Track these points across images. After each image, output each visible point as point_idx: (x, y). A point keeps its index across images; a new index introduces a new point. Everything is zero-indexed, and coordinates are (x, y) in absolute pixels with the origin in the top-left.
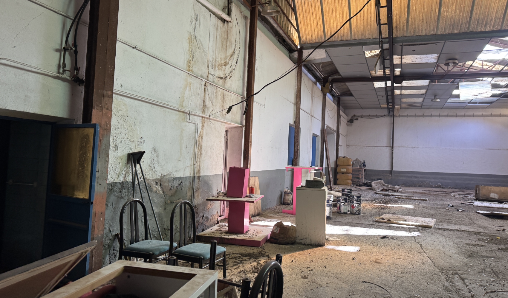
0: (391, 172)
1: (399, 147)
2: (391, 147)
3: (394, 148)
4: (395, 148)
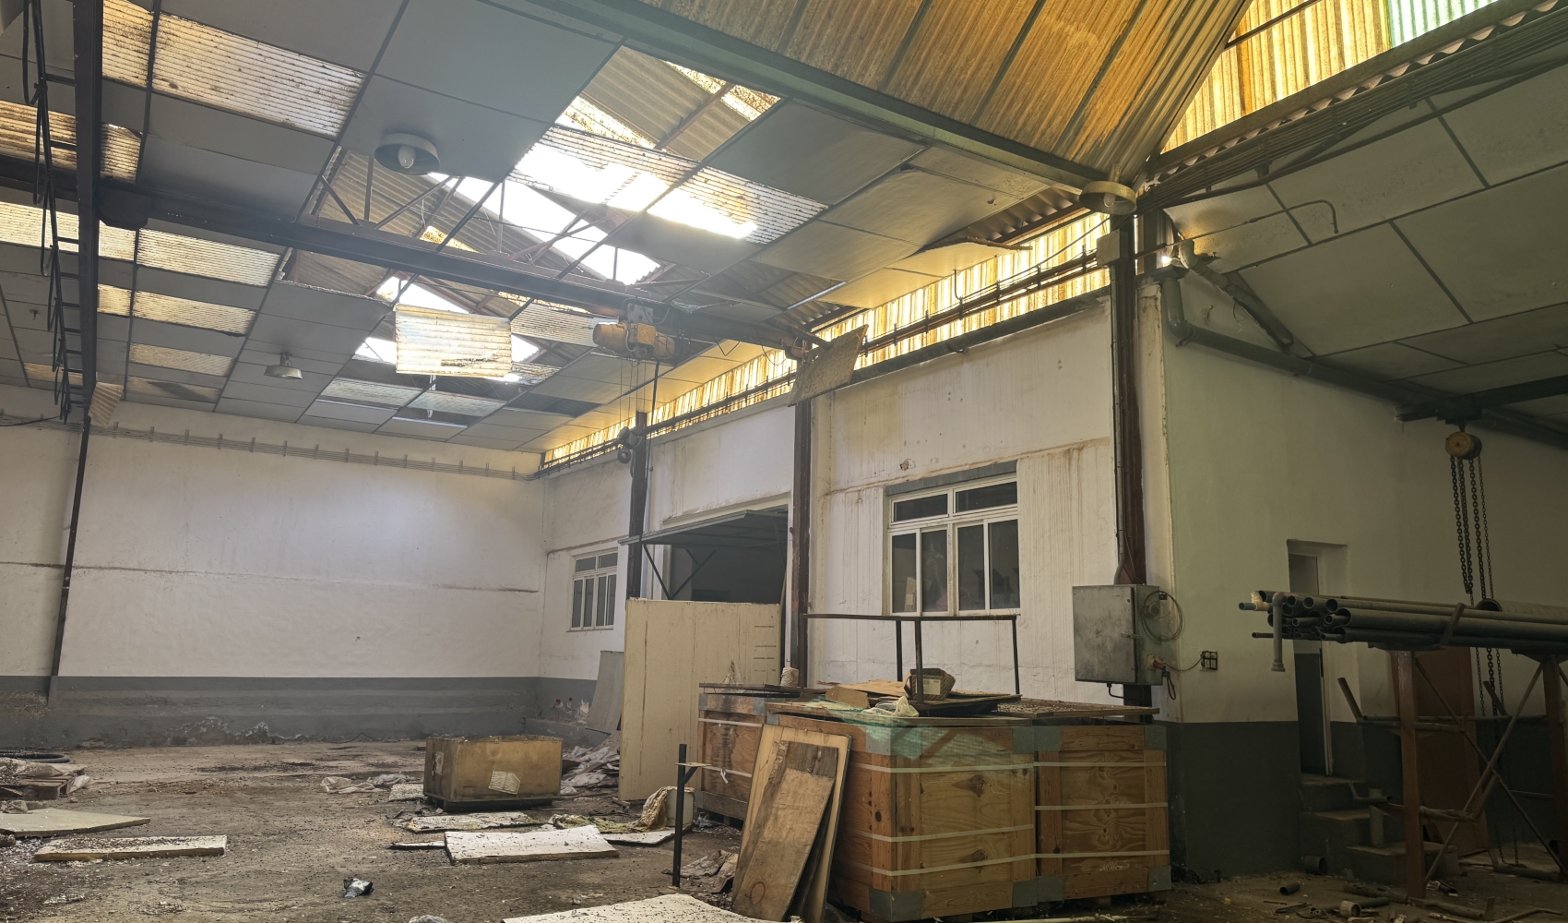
0: (46, 684)
1: (101, 568)
2: (58, 566)
3: (74, 572)
4: (80, 571)
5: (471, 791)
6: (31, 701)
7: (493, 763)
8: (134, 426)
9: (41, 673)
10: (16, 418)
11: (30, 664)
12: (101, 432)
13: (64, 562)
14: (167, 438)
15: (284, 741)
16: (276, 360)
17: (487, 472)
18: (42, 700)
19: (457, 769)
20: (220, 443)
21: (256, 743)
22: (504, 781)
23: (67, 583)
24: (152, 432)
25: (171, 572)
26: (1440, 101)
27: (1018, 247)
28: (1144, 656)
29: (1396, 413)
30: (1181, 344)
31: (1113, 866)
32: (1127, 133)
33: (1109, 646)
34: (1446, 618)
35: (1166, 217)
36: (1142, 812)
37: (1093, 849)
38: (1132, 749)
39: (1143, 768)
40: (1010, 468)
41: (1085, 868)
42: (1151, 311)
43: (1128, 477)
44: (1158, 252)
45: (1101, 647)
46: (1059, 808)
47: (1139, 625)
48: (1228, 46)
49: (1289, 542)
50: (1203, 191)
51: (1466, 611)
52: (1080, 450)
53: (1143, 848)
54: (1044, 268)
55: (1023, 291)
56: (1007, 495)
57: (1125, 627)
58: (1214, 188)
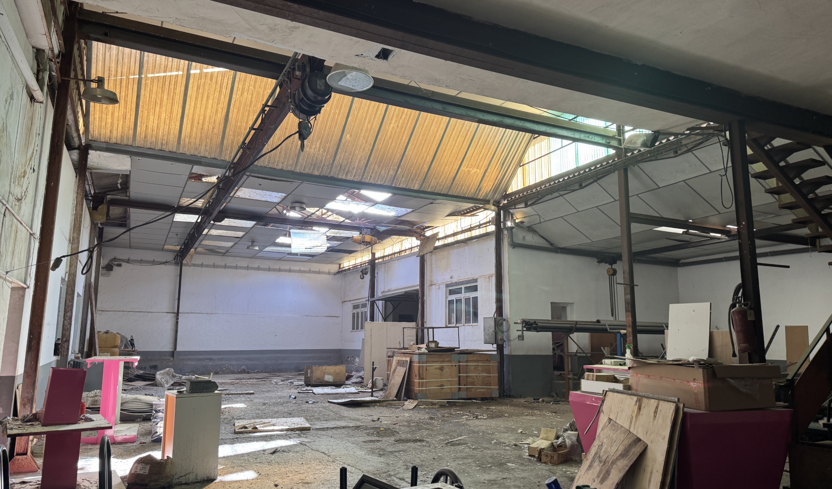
0: (173, 354)
1: (188, 313)
2: (175, 313)
3: (180, 315)
4: (181, 314)
5: (319, 381)
6: (168, 359)
7: (325, 372)
8: (196, 263)
9: (171, 350)
10: (158, 262)
11: (168, 348)
12: (185, 265)
13: (176, 311)
14: (207, 266)
15: (252, 373)
16: (250, 244)
17: (319, 272)
18: (172, 359)
19: (315, 374)
20: (225, 267)
21: (242, 373)
22: (329, 378)
23: (178, 319)
24: (202, 264)
25: (211, 314)
27: (473, 215)
28: (498, 336)
29: (596, 261)
30: (513, 248)
31: (481, 390)
32: (496, 190)
33: (490, 334)
34: (573, 325)
35: (509, 212)
36: (490, 377)
37: (475, 385)
38: (487, 360)
39: (491, 365)
40: (476, 280)
41: (473, 390)
42: (506, 238)
43: (498, 286)
44: (507, 222)
45: (489, 334)
46: (465, 375)
47: (497, 328)
48: (520, 166)
49: (551, 303)
51: (578, 323)
52: (492, 276)
53: (491, 386)
54: (481, 223)
56: (475, 289)
57: (493, 329)
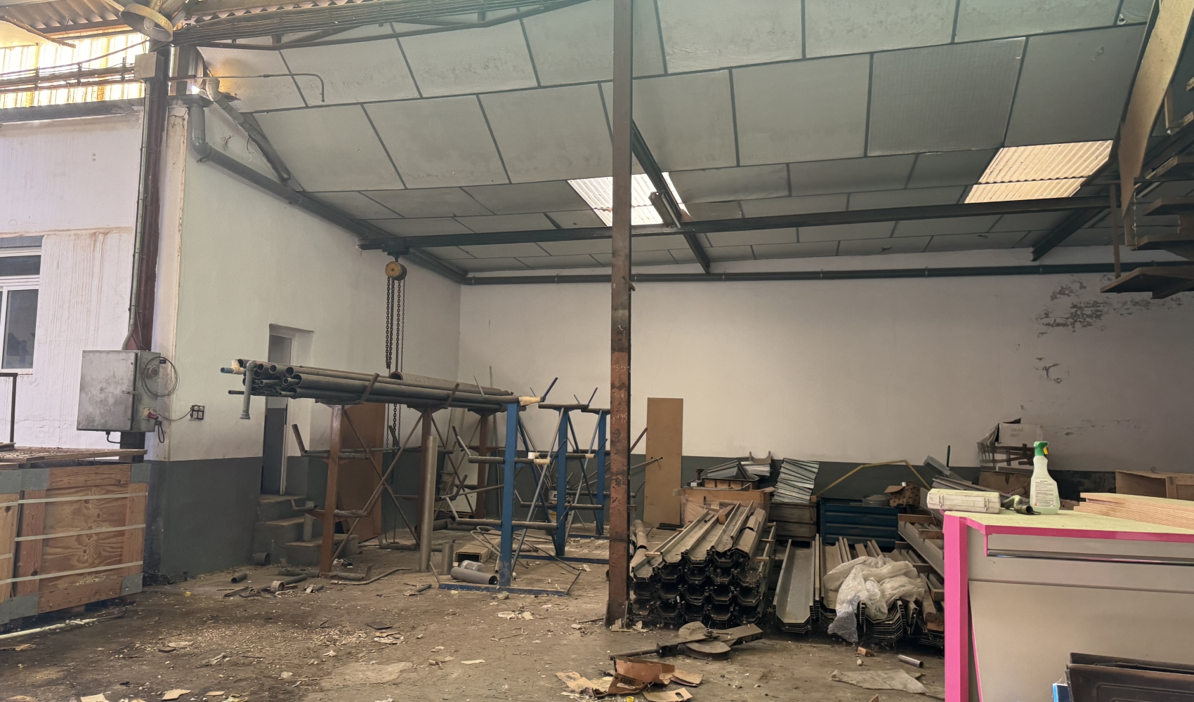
26: (401, 27)
27: (61, 42)
28: (141, 408)
29: (358, 244)
30: (201, 160)
31: (89, 580)
33: (111, 400)
34: (367, 383)
35: (198, 55)
36: (122, 533)
37: (72, 567)
38: (118, 484)
39: (126, 498)
40: (36, 242)
41: (61, 585)
42: (178, 128)
43: (145, 261)
44: (189, 81)
45: (103, 402)
46: (41, 537)
47: (139, 384)
49: (272, 326)
50: (229, 41)
52: (105, 234)
53: (120, 562)
54: (85, 67)
55: (63, 83)
56: (31, 266)
57: (126, 385)
58: (240, 41)
